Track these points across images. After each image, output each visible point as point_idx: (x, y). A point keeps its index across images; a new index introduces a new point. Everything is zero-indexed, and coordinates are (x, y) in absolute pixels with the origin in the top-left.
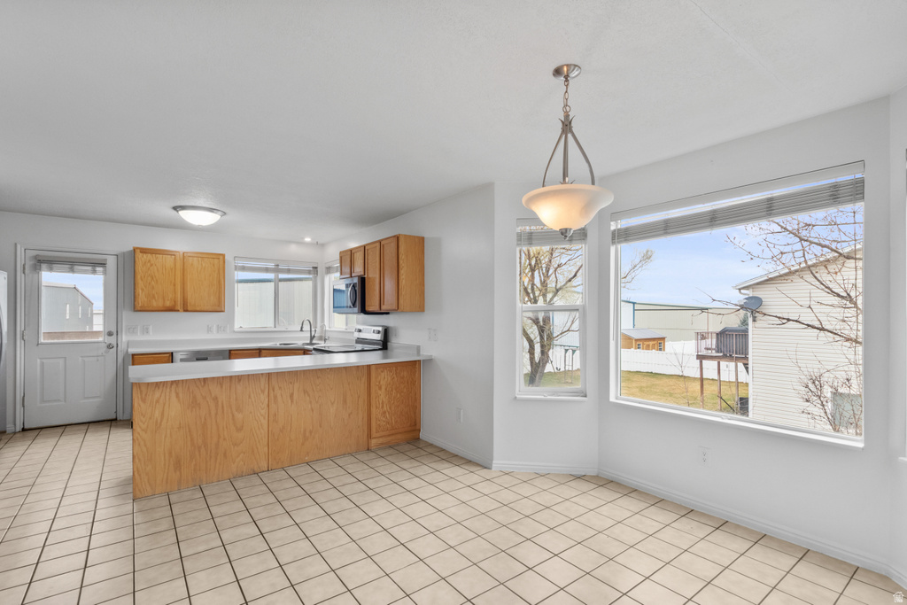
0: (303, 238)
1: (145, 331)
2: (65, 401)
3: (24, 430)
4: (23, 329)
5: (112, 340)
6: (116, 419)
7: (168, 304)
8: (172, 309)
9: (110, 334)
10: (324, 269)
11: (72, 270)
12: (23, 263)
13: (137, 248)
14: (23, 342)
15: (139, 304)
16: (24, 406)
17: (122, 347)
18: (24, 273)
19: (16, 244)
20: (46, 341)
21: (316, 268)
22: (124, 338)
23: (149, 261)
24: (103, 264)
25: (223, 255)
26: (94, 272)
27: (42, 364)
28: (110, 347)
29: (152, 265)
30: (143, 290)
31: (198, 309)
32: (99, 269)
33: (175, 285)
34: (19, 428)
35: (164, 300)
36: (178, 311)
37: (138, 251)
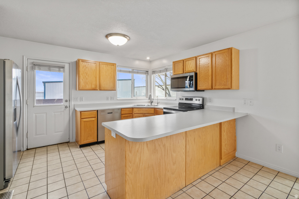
0: (146, 58)
1: (81, 99)
2: (46, 134)
3: (27, 149)
4: (27, 99)
5: (67, 104)
6: (69, 142)
7: (93, 87)
8: (95, 89)
9: (66, 101)
10: (151, 72)
11: (50, 70)
12: (27, 66)
13: (80, 59)
14: (27, 105)
15: (81, 87)
16: (27, 138)
17: (72, 107)
18: (27, 71)
19: (23, 56)
20: (38, 105)
21: (148, 71)
22: (73, 103)
23: (85, 66)
24: (63, 67)
25: (116, 64)
26: (59, 71)
27: (36, 116)
28: (66, 107)
29: (86, 68)
30: (82, 80)
31: (106, 89)
32: (62, 70)
33: (96, 78)
34: (25, 149)
35: (91, 85)
36: (97, 90)
37: (80, 61)
